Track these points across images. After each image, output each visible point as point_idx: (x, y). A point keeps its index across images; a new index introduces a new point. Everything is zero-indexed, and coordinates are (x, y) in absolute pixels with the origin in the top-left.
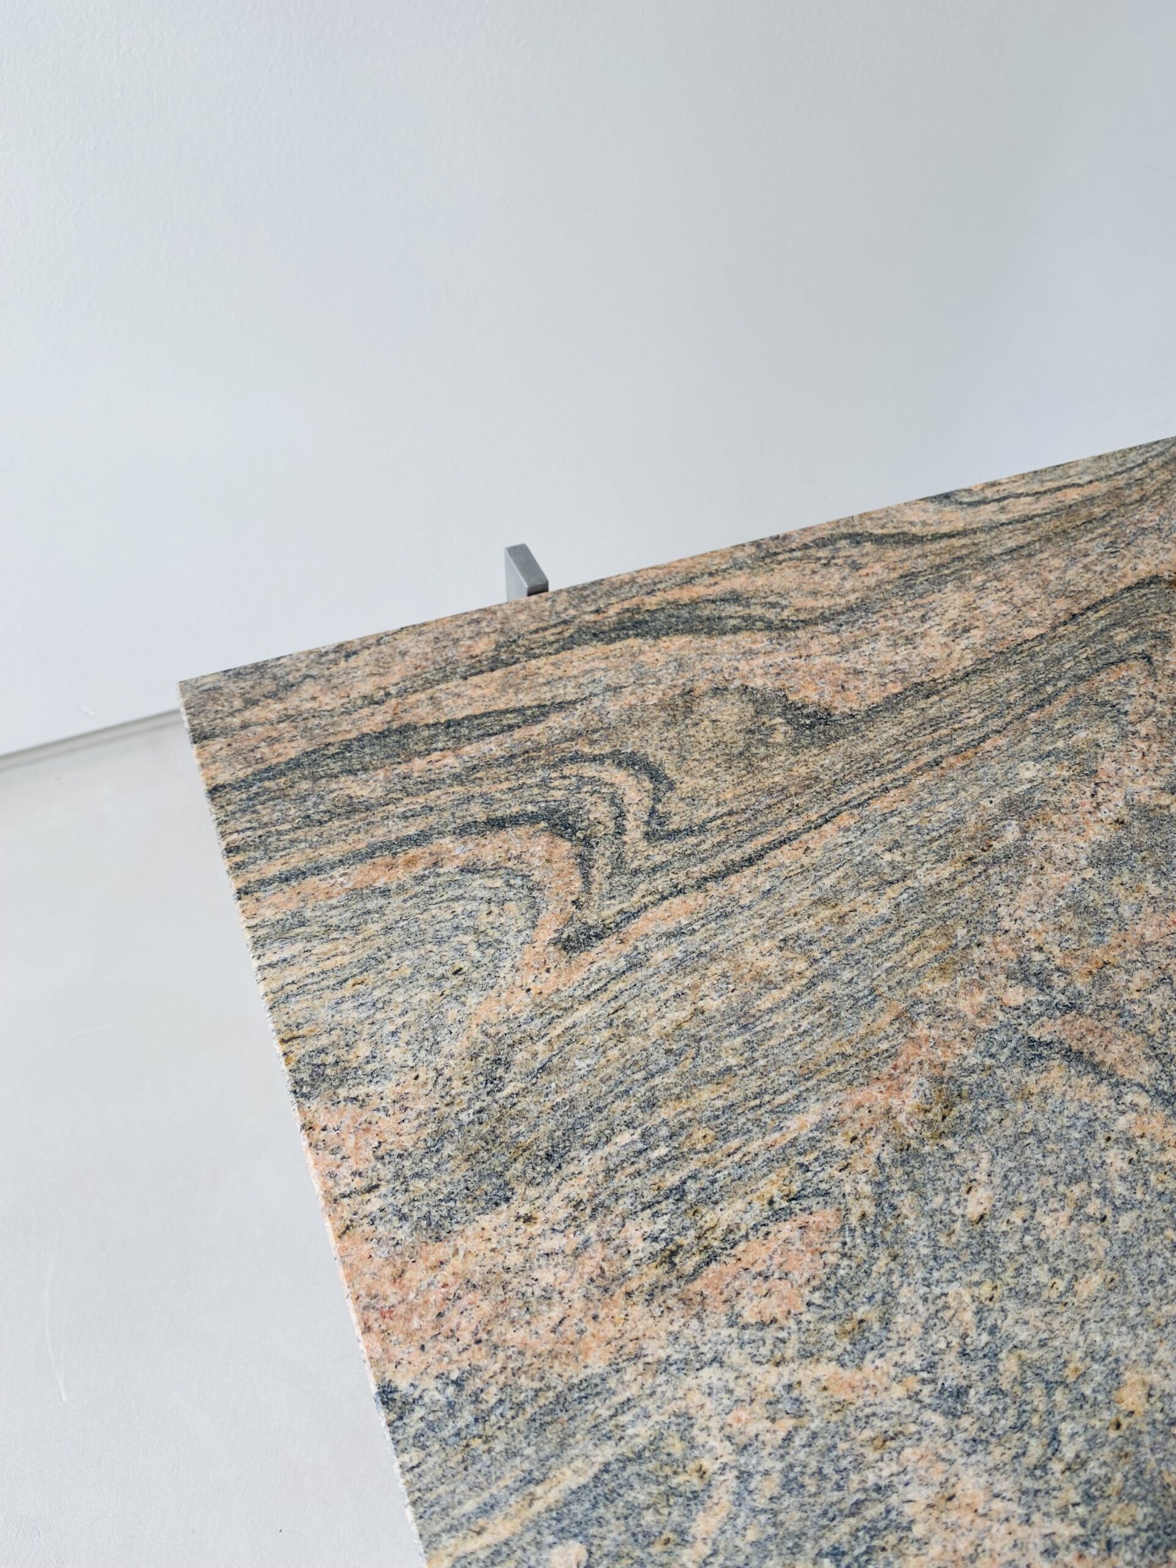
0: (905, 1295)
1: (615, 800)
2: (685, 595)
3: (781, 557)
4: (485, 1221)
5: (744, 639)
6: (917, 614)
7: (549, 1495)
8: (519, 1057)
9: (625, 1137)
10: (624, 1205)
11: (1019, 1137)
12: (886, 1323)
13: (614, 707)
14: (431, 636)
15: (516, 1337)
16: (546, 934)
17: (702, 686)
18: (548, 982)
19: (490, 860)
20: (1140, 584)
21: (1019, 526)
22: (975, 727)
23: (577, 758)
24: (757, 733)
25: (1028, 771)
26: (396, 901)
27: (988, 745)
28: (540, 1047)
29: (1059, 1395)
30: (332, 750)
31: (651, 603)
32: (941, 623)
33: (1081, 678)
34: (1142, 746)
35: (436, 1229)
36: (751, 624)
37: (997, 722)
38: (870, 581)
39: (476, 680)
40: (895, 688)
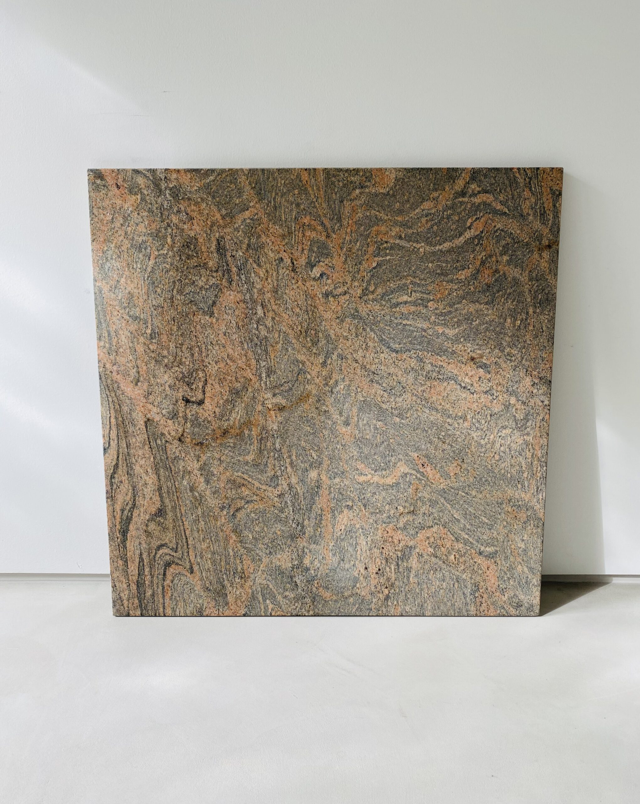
0: (258, 552)
1: (166, 554)
2: (118, 520)
3: (113, 495)
4: (228, 598)
5: (135, 514)
6: (139, 478)
7: (261, 601)
8: (207, 585)
9: (224, 576)
10: (233, 580)
12: (260, 556)
13: (144, 545)
14: (115, 571)
15: (244, 599)
16: (189, 575)
17: (145, 528)
18: (197, 578)
19: (171, 578)
20: (146, 427)
21: (120, 440)
22: (172, 485)
23: (154, 556)
24: (160, 524)
25: (185, 483)
26: (174, 594)
27: (177, 486)
28: (207, 582)
30: (139, 595)
31: (118, 527)
32: (144, 475)
33: (167, 458)
34: (187, 459)
35: (227, 604)
36: (131, 510)
37: (172, 481)
38: (127, 482)
39: (129, 567)
40: (158, 494)
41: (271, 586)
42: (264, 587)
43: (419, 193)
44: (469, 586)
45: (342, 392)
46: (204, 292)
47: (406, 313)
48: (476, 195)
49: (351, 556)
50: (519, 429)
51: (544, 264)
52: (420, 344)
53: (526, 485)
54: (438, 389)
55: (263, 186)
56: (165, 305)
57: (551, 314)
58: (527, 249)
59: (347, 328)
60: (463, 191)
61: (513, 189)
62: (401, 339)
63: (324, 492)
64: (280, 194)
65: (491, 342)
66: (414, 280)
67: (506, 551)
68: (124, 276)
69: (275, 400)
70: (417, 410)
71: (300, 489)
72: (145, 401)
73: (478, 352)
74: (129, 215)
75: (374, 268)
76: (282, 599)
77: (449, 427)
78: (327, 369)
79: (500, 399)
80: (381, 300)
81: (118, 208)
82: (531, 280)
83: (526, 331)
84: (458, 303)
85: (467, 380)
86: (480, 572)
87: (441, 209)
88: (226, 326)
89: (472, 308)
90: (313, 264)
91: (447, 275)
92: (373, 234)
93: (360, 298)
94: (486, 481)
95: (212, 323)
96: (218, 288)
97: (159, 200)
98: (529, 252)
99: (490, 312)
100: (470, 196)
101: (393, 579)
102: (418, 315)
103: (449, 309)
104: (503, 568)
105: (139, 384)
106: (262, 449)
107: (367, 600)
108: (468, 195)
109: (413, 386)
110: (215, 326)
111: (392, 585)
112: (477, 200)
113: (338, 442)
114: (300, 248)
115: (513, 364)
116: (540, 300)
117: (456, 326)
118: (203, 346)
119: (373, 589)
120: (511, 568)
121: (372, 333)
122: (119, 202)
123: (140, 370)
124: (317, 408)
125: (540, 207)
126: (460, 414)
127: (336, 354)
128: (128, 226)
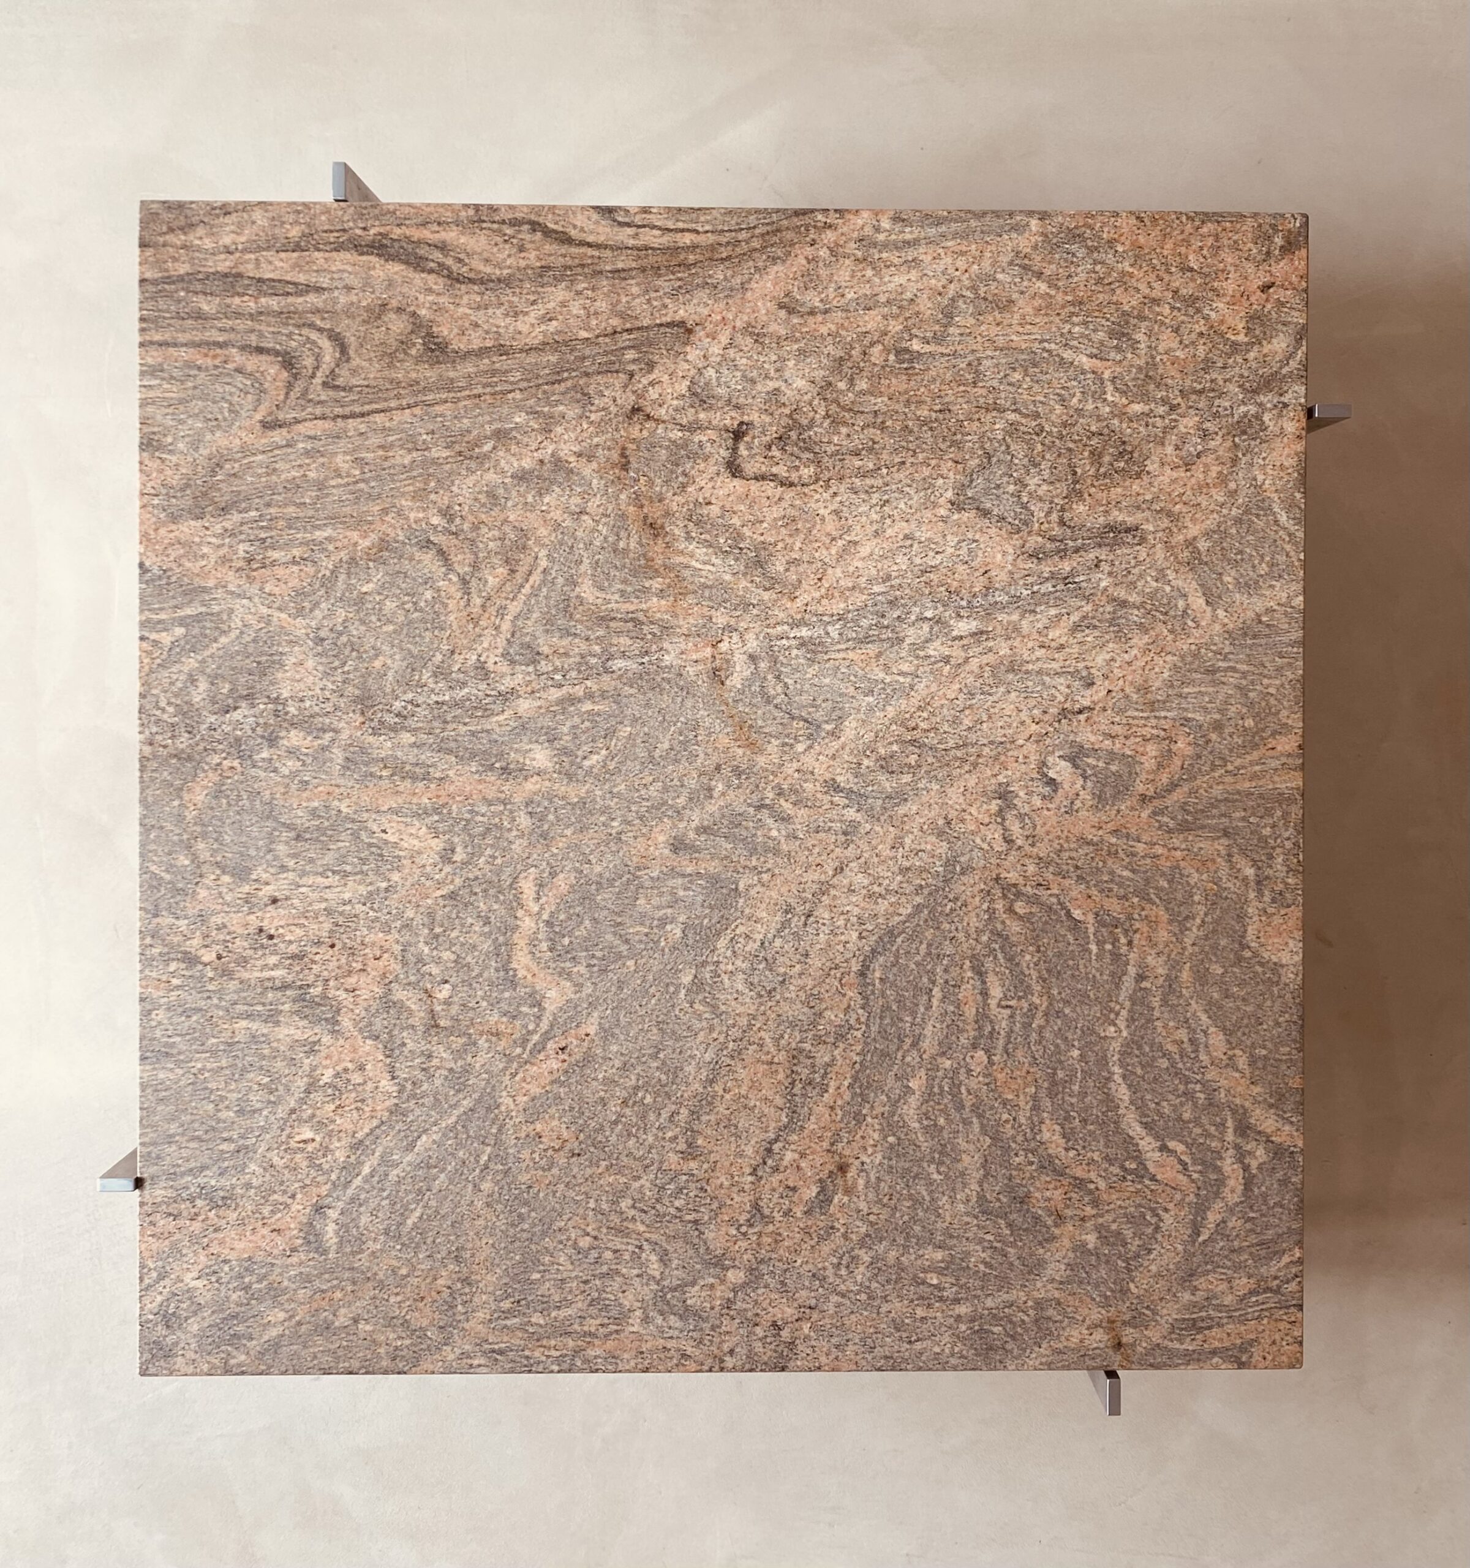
0: (323, 605)
1: (318, 358)
2: (416, 234)
3: (484, 225)
4: (192, 523)
5: (431, 278)
6: (532, 298)
7: (181, 613)
8: (227, 466)
9: (253, 513)
10: (243, 537)
11: (399, 572)
12: (311, 611)
13: (344, 299)
14: (270, 215)
15: (188, 565)
16: (258, 417)
17: (394, 303)
18: (249, 439)
19: (249, 369)
20: (669, 325)
21: (635, 253)
22: (512, 383)
23: (312, 326)
24: (404, 344)
25: (519, 418)
26: (203, 374)
27: (510, 396)
28: (237, 465)
29: (354, 654)
30: (200, 276)
31: (397, 233)
32: (540, 310)
33: (587, 374)
34: (585, 426)
35: (174, 519)
36: (441, 270)
37: (525, 384)
38: (522, 263)
39: (283, 255)
40: (489, 344)
41: (223, 640)
42: (223, 622)
43: (1246, 1021)
44: (225, 1182)
45: (759, 833)
46: (1011, 488)
47: (960, 996)
48: (1242, 1163)
49: (311, 861)
50: (661, 1296)
51: (1075, 1335)
52: (883, 1033)
53: (508, 1323)
54: (766, 1082)
55: (1263, 641)
56: (981, 391)
57: (953, 1361)
58: (1112, 1291)
59: (923, 847)
60: (1248, 1128)
61: (1253, 1250)
62: (893, 984)
63: (492, 787)
64: (1244, 682)
65: (885, 1214)
66: (1040, 1014)
67: (327, 1276)
68: (1053, 293)
69: (739, 659)
70: (711, 1029)
71: (500, 721)
72: (739, 324)
73: (861, 1182)
74: (1198, 311)
75: (1069, 914)
76: (186, 669)
77: (665, 1115)
78: (819, 795)
79: (739, 1243)
80: (992, 932)
81: (1216, 284)
82: (1039, 1305)
83: (912, 1301)
84: (982, 1126)
85: (789, 1156)
86: (266, 1211)
87: (1208, 1077)
88: (929, 539)
89: (970, 1162)
90: (1078, 761)
91: (1052, 1095)
92: (1151, 911)
93: (997, 879)
94: (520, 1216)
95: (935, 505)
96: (1020, 527)
97: (1233, 388)
98: (1106, 1297)
99: (961, 1207)
100: (1237, 1147)
101: (245, 975)
102: (954, 1028)
103: (968, 1104)
104: (278, 1270)
105: (783, 313)
106: (612, 624)
107: (182, 904)
108: (1239, 1141)
109: (773, 1016)
110: (928, 514)
111: (226, 973)
112: (1228, 1164)
113: (629, 823)
114: (1117, 729)
115: (830, 1272)
116: (987, 1331)
117: (925, 1122)
118: (879, 482)
119: (218, 920)
120: (275, 1293)
121: (909, 911)
122: (1230, 287)
123: (819, 318)
124: (718, 768)
125: (1212, 1319)
126: (700, 1142)
127: (859, 817)
128: (1173, 308)
